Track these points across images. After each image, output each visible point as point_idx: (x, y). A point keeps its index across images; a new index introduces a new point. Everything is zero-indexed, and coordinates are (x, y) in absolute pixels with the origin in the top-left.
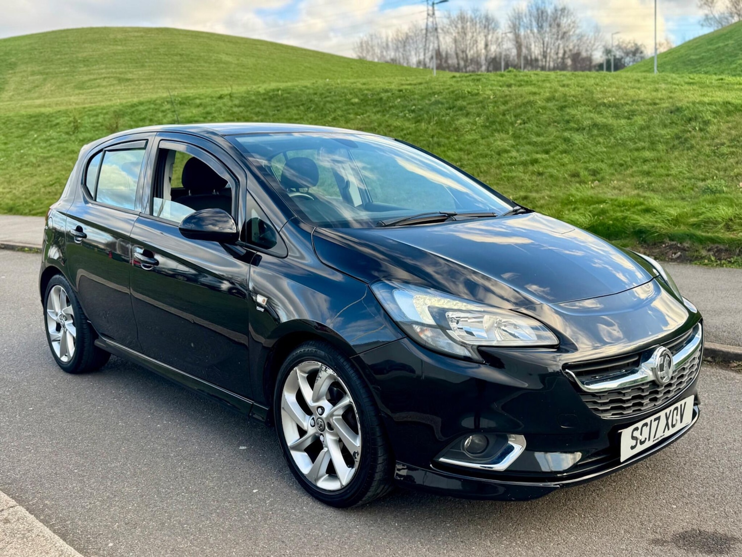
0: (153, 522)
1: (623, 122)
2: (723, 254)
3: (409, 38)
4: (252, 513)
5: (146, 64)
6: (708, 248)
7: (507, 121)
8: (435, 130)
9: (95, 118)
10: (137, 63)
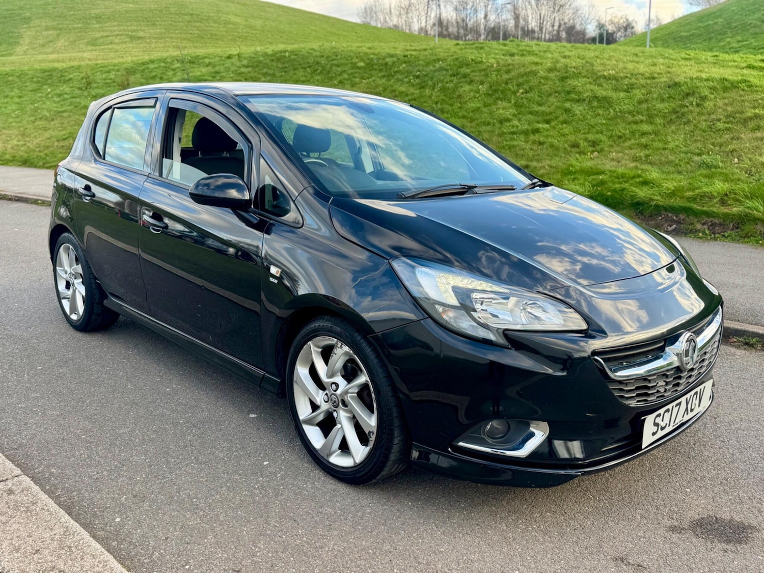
0: (162, 495)
1: (622, 95)
2: (717, 228)
3: (412, 5)
4: (263, 487)
5: (157, 23)
6: (702, 222)
7: (509, 90)
8: (439, 96)
9: (106, 74)
10: (148, 21)
